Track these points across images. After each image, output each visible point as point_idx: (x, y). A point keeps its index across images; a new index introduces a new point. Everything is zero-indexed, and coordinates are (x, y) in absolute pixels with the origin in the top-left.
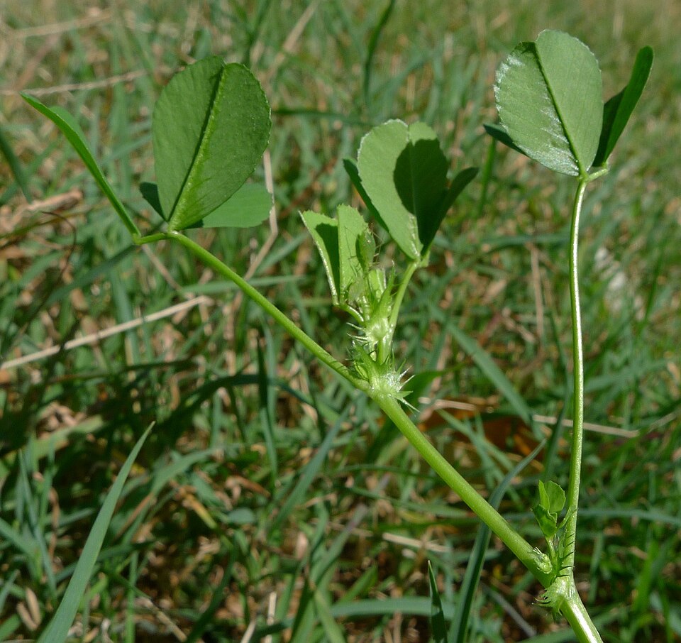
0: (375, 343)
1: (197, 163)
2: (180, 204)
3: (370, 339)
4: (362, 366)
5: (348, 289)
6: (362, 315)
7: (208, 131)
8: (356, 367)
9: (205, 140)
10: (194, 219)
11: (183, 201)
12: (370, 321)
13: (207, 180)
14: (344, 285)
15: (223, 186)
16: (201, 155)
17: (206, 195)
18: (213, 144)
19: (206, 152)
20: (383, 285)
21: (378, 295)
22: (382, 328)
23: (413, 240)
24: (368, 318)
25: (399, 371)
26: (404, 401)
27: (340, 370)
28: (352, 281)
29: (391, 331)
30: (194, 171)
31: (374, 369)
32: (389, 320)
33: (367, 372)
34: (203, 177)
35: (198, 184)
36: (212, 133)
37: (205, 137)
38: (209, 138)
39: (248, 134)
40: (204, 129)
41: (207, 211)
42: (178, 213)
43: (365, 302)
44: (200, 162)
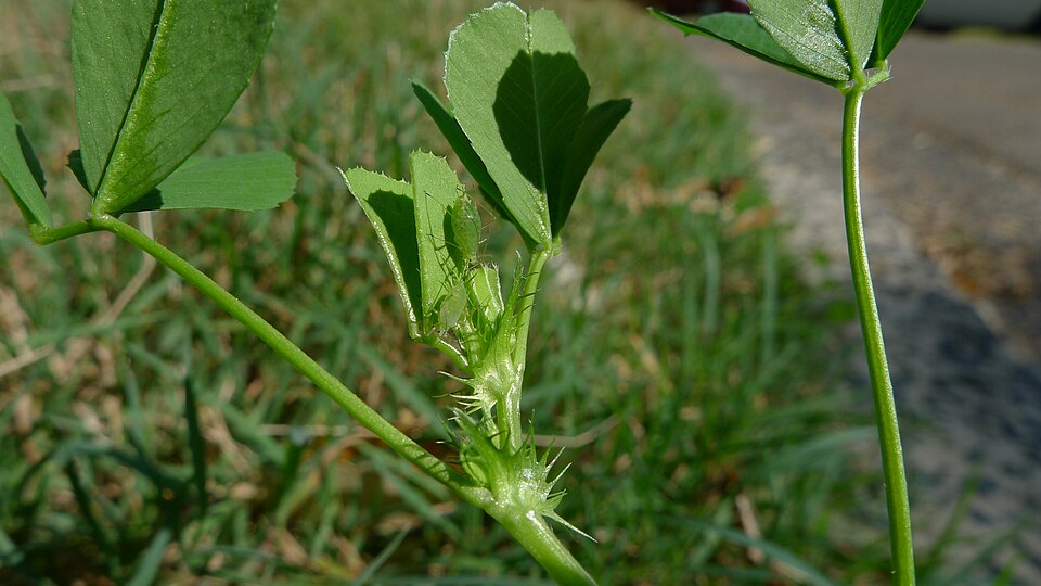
0: (491, 406)
1: (144, 84)
2: (113, 163)
3: (483, 399)
4: (476, 462)
5: (438, 307)
6: (465, 353)
7: (163, 24)
8: (465, 465)
9: (157, 42)
10: (141, 189)
11: (120, 156)
12: (480, 365)
13: (162, 114)
14: (429, 300)
15: (192, 122)
16: (151, 69)
17: (160, 143)
18: (173, 48)
19: (160, 62)
20: (496, 294)
21: (490, 314)
22: (502, 374)
23: (540, 213)
24: (476, 358)
25: (544, 461)
26: (557, 518)
27: (433, 470)
28: (444, 292)
29: (519, 379)
30: (139, 97)
31: (498, 464)
32: (513, 359)
33: (485, 470)
34: (156, 109)
35: (147, 123)
36: (170, 27)
37: (159, 34)
38: (165, 38)
39: (235, 18)
40: (157, 20)
41: (164, 171)
42: (110, 180)
43: (469, 330)
44: (151, 83)
